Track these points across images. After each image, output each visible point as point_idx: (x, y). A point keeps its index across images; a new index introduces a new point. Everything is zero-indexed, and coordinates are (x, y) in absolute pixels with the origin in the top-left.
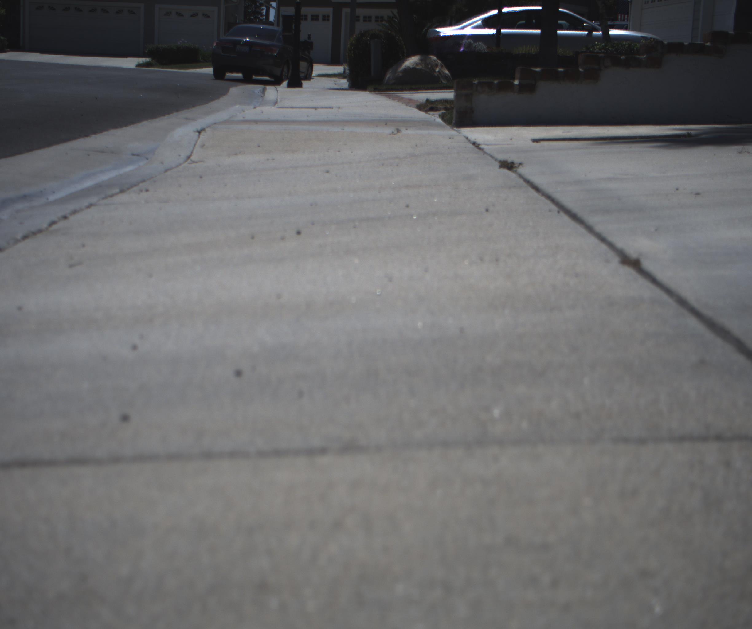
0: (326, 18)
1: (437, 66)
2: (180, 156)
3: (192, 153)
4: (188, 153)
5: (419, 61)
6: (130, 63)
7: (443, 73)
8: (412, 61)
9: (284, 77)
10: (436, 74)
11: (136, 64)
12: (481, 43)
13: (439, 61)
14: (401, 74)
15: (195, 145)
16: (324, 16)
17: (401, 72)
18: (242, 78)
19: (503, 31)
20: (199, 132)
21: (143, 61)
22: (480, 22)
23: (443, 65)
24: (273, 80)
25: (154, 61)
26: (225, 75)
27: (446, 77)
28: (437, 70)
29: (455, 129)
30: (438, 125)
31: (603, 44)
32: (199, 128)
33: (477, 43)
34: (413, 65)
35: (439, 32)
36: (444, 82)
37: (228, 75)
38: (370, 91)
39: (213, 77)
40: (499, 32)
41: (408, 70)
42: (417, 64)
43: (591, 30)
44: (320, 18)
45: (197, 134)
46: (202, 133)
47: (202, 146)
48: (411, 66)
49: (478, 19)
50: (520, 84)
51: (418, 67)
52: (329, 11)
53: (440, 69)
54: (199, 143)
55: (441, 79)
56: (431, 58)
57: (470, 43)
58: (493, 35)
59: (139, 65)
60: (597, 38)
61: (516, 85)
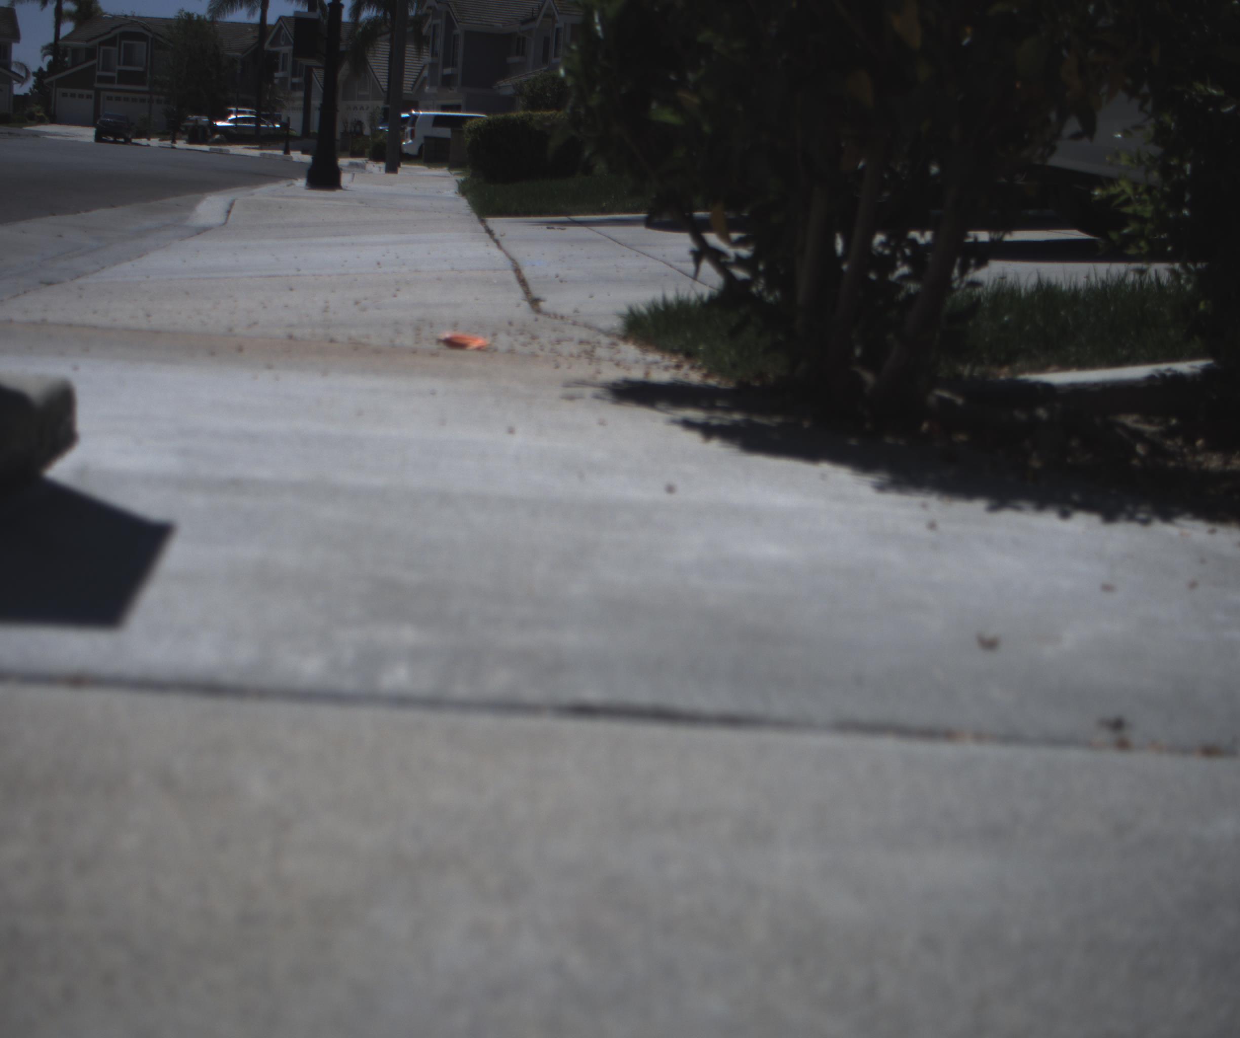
0: (89, 97)
40: (236, 125)
52: (91, 92)
60: (271, 128)
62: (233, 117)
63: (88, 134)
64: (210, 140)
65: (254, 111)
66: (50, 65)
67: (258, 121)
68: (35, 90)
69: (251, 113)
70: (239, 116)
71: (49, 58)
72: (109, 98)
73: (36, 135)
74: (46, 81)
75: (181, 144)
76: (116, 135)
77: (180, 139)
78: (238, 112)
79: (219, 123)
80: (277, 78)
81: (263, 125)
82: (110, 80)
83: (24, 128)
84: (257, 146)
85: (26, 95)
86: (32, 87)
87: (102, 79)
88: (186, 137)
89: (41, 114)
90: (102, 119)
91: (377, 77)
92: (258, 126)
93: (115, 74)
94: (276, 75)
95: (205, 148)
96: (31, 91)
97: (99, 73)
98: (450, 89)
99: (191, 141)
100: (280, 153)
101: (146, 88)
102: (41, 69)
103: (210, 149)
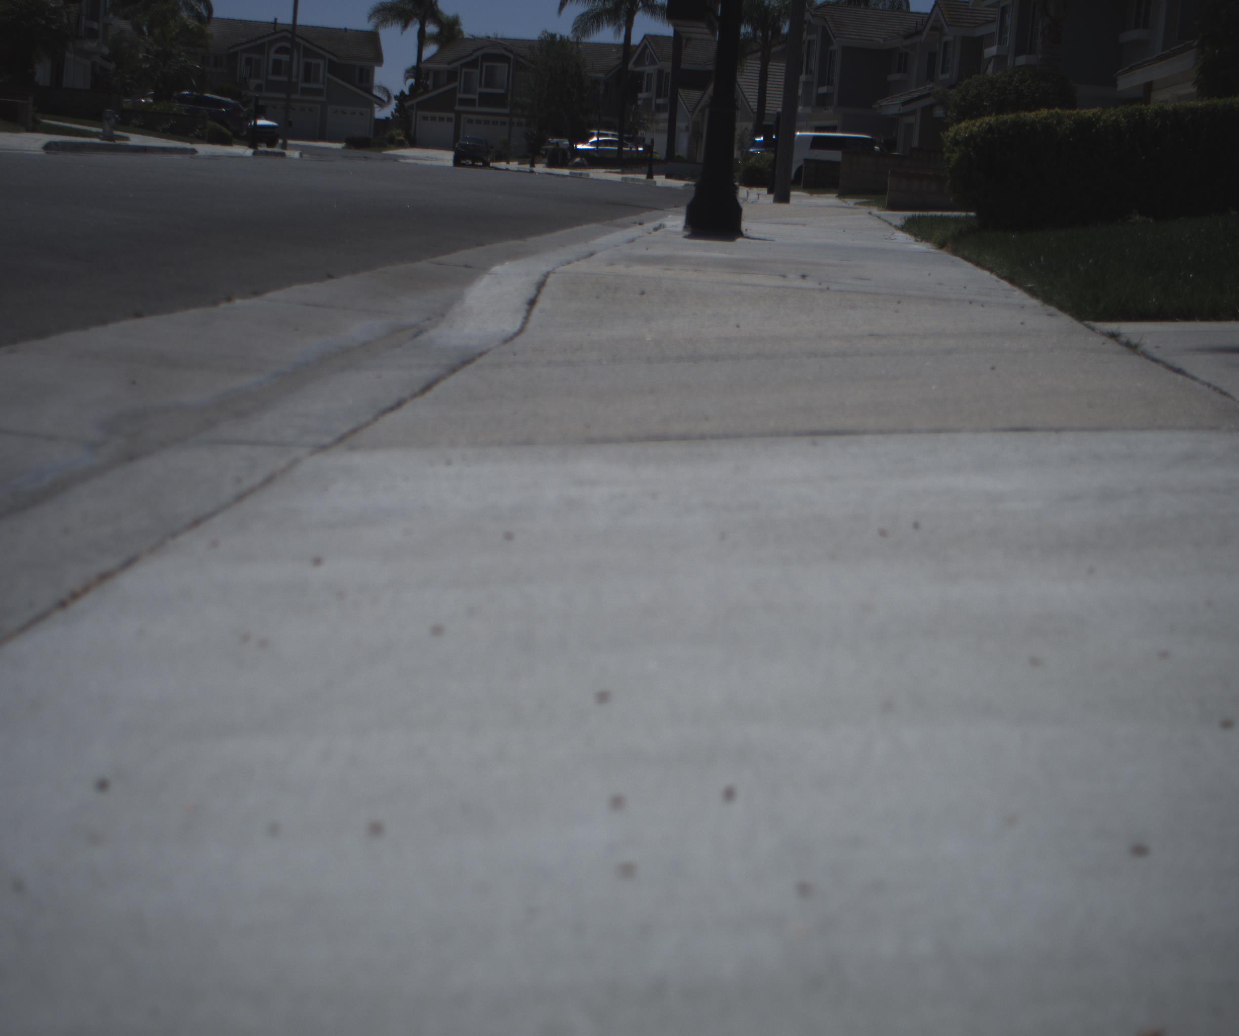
0: (449, 120)
8: (578, 159)
11: (340, 147)
19: (599, 147)
21: (343, 145)
25: (349, 145)
35: (577, 147)
40: (597, 148)
43: (631, 148)
49: (589, 142)
52: (452, 115)
57: (593, 151)
59: (343, 148)
60: (634, 151)
62: (595, 139)
63: (446, 157)
64: (570, 164)
65: (616, 133)
66: (412, 88)
67: (620, 143)
68: (397, 114)
69: (613, 136)
70: (600, 139)
71: (411, 81)
72: (470, 121)
73: (395, 158)
74: (407, 104)
75: (540, 168)
76: (475, 159)
77: (540, 162)
78: (599, 135)
79: (580, 146)
80: (640, 99)
81: (624, 149)
82: (471, 102)
83: (384, 152)
84: (619, 170)
85: (387, 119)
86: (393, 111)
87: (464, 102)
88: (546, 160)
89: (402, 138)
90: (461, 142)
91: (747, 97)
92: (620, 150)
93: (476, 97)
94: (640, 96)
95: (566, 172)
96: (392, 115)
97: (460, 96)
98: (826, 109)
99: (550, 165)
100: (643, 177)
101: (506, 111)
102: (402, 93)
103: (571, 173)
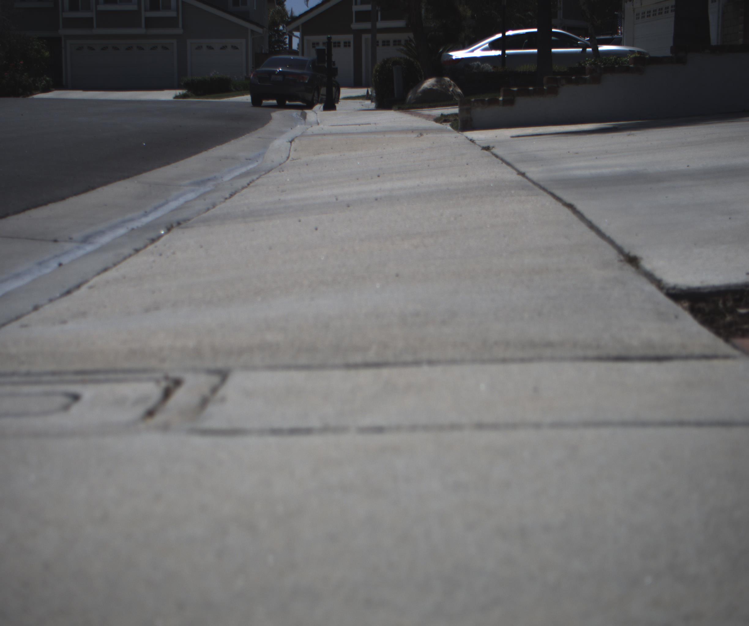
0: (347, 44)
1: (450, 86)
2: (282, 157)
3: (289, 155)
4: (287, 155)
5: (435, 83)
6: (167, 95)
7: (456, 92)
8: (429, 83)
9: (315, 102)
10: (450, 93)
11: (174, 96)
12: (487, 64)
13: (452, 82)
14: (420, 95)
15: (290, 150)
16: (345, 43)
17: (421, 93)
18: (277, 104)
20: (291, 142)
21: (180, 93)
22: (487, 45)
23: (456, 85)
24: (305, 104)
25: (190, 93)
26: (261, 102)
27: (459, 95)
28: (451, 89)
29: (460, 132)
30: (449, 131)
31: (593, 60)
32: (290, 140)
33: (485, 65)
34: (430, 86)
35: (452, 56)
36: (457, 99)
37: (265, 102)
38: (395, 110)
39: (251, 104)
41: (427, 91)
42: (433, 85)
44: (342, 44)
45: (289, 143)
46: (293, 143)
47: (295, 150)
48: (429, 87)
49: (486, 43)
50: (503, 99)
51: (434, 88)
53: (453, 89)
54: (292, 149)
55: (455, 97)
56: (445, 80)
57: (478, 66)
58: (499, 56)
59: (176, 97)
61: (501, 100)
